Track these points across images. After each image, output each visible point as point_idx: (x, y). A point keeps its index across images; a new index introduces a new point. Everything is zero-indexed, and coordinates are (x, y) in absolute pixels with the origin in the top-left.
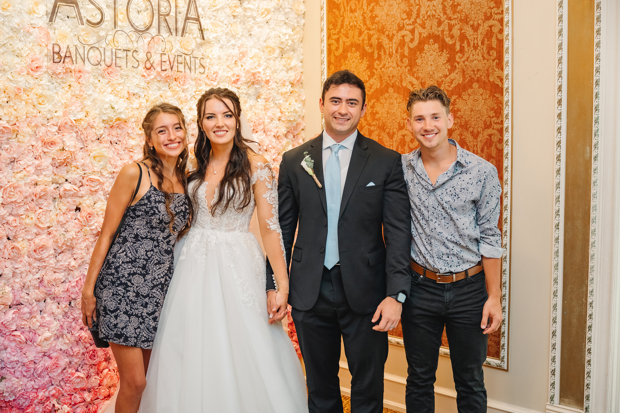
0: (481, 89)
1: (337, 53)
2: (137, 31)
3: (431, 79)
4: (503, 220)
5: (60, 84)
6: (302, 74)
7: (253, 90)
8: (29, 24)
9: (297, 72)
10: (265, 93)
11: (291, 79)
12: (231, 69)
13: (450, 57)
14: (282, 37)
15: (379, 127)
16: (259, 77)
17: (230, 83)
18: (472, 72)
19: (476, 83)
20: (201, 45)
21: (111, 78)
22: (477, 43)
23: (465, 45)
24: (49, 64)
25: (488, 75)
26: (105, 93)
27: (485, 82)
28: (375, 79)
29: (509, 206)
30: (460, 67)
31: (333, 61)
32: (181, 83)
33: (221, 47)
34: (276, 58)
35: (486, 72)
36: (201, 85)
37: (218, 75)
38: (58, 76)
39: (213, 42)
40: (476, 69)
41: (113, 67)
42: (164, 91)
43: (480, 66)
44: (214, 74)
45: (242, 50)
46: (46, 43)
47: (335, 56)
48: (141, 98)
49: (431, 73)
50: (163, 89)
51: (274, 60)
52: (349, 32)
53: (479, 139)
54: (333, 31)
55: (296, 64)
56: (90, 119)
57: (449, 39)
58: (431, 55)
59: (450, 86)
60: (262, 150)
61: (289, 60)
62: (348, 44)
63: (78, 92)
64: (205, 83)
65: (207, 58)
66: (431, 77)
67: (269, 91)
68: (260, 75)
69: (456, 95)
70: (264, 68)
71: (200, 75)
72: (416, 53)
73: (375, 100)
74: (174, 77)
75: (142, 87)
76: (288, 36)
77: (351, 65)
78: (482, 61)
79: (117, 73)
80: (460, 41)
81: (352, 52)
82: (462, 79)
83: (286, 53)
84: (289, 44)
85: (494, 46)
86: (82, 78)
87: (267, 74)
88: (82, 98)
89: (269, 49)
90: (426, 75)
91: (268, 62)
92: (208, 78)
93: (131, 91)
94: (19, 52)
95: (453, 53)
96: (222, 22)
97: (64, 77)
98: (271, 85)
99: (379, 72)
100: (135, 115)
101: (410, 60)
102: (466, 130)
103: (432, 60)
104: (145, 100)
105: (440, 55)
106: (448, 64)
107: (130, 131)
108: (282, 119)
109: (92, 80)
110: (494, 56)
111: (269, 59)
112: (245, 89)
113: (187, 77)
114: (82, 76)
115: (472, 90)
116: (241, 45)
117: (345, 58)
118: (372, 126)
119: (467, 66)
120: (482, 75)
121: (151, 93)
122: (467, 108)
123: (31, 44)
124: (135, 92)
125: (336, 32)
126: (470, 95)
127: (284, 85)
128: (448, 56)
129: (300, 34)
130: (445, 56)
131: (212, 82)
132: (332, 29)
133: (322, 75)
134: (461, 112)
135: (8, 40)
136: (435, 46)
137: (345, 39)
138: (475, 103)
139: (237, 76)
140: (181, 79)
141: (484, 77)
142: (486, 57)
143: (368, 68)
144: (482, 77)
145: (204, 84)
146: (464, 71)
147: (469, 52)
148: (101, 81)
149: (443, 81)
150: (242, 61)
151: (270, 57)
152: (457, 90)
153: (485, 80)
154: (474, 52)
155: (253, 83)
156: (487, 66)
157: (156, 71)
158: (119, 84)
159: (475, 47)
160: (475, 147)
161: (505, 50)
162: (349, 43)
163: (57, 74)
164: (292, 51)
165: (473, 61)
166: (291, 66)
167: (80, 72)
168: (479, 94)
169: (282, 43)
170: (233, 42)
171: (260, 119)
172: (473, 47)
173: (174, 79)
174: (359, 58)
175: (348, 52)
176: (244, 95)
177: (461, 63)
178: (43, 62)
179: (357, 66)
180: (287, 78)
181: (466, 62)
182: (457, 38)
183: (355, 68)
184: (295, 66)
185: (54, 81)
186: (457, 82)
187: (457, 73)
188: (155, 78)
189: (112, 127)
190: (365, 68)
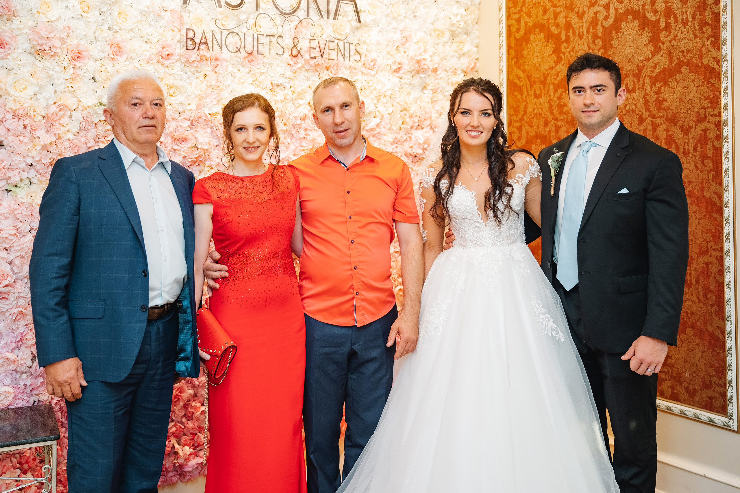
0: (692, 74)
1: (518, 36)
3: (630, 64)
4: (724, 236)
5: (194, 74)
6: (476, 61)
7: (419, 80)
8: (161, 6)
9: (472, 58)
10: (432, 83)
11: (463, 67)
12: (392, 56)
13: (653, 35)
14: (452, 17)
15: (568, 122)
16: (425, 64)
17: (391, 72)
18: (681, 54)
19: (686, 67)
20: (357, 28)
21: (252, 67)
22: (687, 18)
23: (672, 21)
24: (182, 51)
25: (701, 57)
26: (245, 84)
27: (697, 65)
28: (563, 65)
29: (731, 218)
30: (665, 48)
31: (513, 45)
32: (333, 72)
33: (381, 31)
34: (445, 42)
35: (698, 53)
36: (356, 74)
37: (377, 63)
38: (193, 64)
39: (370, 26)
40: (685, 50)
41: (254, 55)
42: (313, 81)
43: (691, 46)
44: (371, 62)
45: (405, 34)
46: (179, 28)
47: (515, 38)
48: (286, 90)
49: (630, 56)
50: (312, 79)
51: (444, 45)
52: (531, 10)
53: (691, 135)
54: (513, 10)
55: (470, 49)
57: (652, 14)
58: (630, 34)
59: (653, 71)
61: (461, 45)
62: (530, 25)
63: (214, 83)
64: (362, 72)
65: (364, 44)
66: (630, 61)
67: (437, 80)
68: (426, 63)
69: (660, 82)
70: (431, 54)
71: (355, 63)
72: (611, 32)
73: (563, 90)
74: (325, 65)
75: (287, 77)
76: (459, 16)
77: (534, 49)
78: (693, 39)
79: (259, 61)
80: (665, 16)
81: (536, 34)
82: (668, 63)
83: (458, 36)
84: (461, 26)
85: (708, 20)
86: (219, 67)
87: (435, 62)
88: (218, 89)
89: (437, 33)
90: (624, 58)
91: (436, 47)
92: (365, 67)
93: (274, 82)
94: (148, 37)
95: (656, 32)
96: (382, 2)
97: (199, 66)
98: (440, 74)
99: (567, 56)
100: (279, 109)
101: (604, 41)
102: (674, 124)
103: (631, 40)
104: (290, 91)
105: (640, 34)
106: (651, 45)
109: (230, 69)
110: (708, 33)
111: (437, 44)
112: (408, 79)
113: (340, 66)
114: (219, 65)
115: (681, 75)
116: (404, 28)
117: (528, 41)
118: (559, 120)
119: (675, 47)
120: (693, 57)
121: (297, 83)
122: (675, 97)
123: (162, 29)
124: (279, 83)
125: (517, 11)
126: (678, 82)
127: (455, 74)
128: (651, 34)
129: (474, 14)
130: (647, 35)
131: (369, 71)
132: (512, 7)
133: (500, 61)
134: (667, 102)
135: (136, 25)
136: (635, 24)
137: (526, 18)
138: (685, 91)
139: (399, 64)
140: (333, 68)
141: (696, 59)
142: (698, 35)
143: (554, 52)
144: (694, 60)
145: (360, 73)
146: (670, 53)
147: (677, 30)
148: (240, 71)
149: (644, 66)
150: (405, 46)
151: (439, 41)
152: (662, 76)
153: (698, 63)
154: (683, 29)
155: (418, 72)
156: (699, 45)
157: (303, 58)
158: (261, 74)
159: (685, 23)
160: (686, 145)
161: (722, 25)
162: (532, 22)
163: (191, 63)
164: (465, 34)
165: (682, 40)
166: (464, 52)
167: (217, 59)
168: (690, 80)
169: (453, 25)
170: (394, 24)
171: (426, 113)
172: (682, 23)
173: (325, 68)
174: (543, 40)
175: (530, 34)
176: (407, 86)
177: (667, 43)
178: (175, 49)
179: (541, 50)
180: (458, 66)
181: (673, 42)
182: (662, 13)
183: (539, 52)
184: (469, 51)
185: (187, 70)
186: (662, 67)
187: (662, 56)
188: (303, 66)
190: (551, 52)
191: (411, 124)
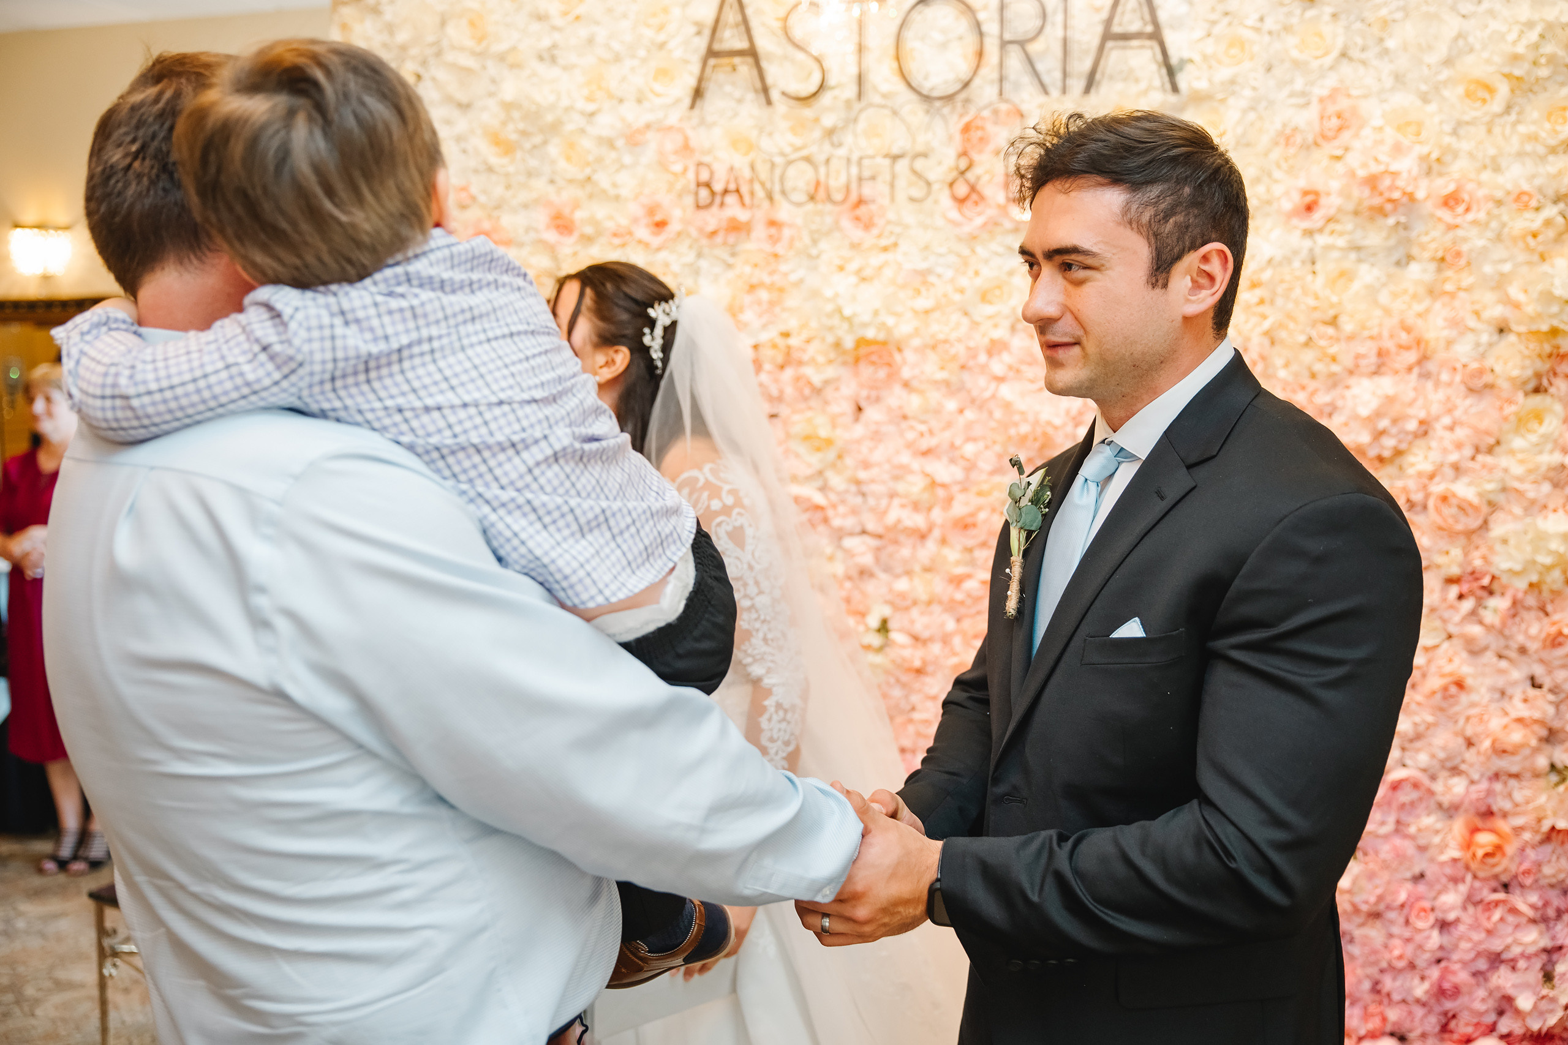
2: (927, 98)
7: (1384, 233)
12: (1291, 172)
16: (1393, 187)
21: (861, 233)
24: (687, 212)
34: (1496, 116)
38: (713, 239)
39: (1219, 96)
45: (1343, 104)
46: (682, 165)
56: (793, 341)
60: (1394, 431)
63: (764, 276)
67: (1459, 231)
75: (946, 251)
87: (1448, 177)
88: (775, 289)
96: (1257, 30)
98: (1468, 210)
107: (906, 373)
108: (1515, 327)
109: (803, 242)
112: (1346, 234)
116: (1336, 90)
123: (645, 170)
124: (923, 266)
139: (1306, 193)
150: (1336, 142)
151: (1473, 114)
155: (1376, 212)
157: (991, 202)
158: (883, 248)
163: (708, 236)
167: (772, 223)
169: (1516, 58)
171: (1408, 330)
180: (1538, 182)
189: (857, 360)
191: (1348, 361)
